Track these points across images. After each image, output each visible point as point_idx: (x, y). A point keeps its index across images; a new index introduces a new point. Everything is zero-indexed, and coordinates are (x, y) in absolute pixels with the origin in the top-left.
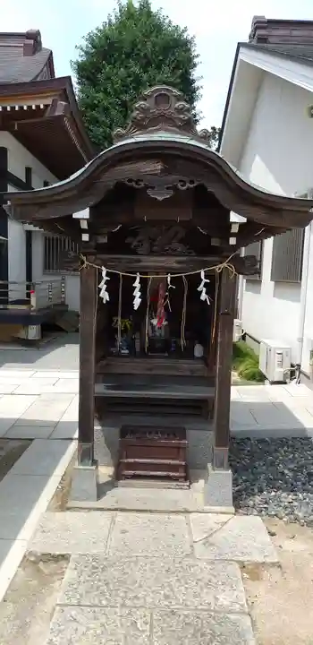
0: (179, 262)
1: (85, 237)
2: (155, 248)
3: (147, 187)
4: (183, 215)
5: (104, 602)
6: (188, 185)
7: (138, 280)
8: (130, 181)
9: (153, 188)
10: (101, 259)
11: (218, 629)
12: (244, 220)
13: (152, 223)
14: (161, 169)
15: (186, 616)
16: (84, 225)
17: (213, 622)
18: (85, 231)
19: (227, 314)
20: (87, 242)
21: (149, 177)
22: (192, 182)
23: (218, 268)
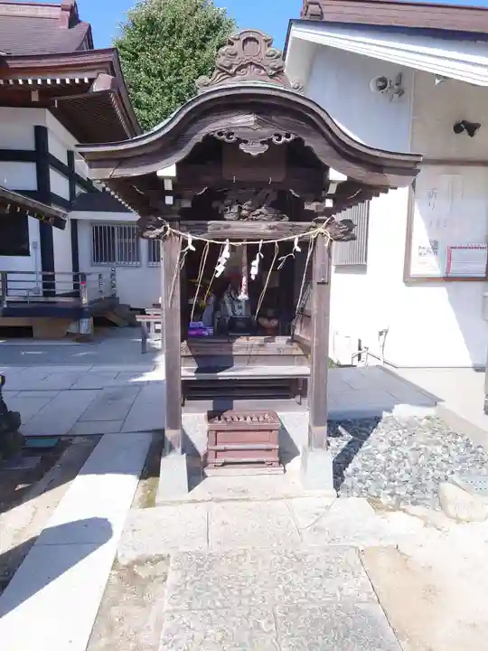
0: (270, 228)
1: (169, 200)
2: (244, 212)
3: (239, 141)
4: (275, 176)
5: (218, 604)
6: (283, 139)
7: (227, 248)
8: (220, 134)
9: (246, 142)
10: (187, 225)
11: (350, 623)
12: (343, 178)
13: (241, 185)
14: (255, 121)
15: (313, 611)
16: (168, 186)
17: (344, 614)
18: (169, 193)
19: (323, 283)
20: (171, 206)
21: (241, 130)
22: (288, 136)
23: (312, 234)
